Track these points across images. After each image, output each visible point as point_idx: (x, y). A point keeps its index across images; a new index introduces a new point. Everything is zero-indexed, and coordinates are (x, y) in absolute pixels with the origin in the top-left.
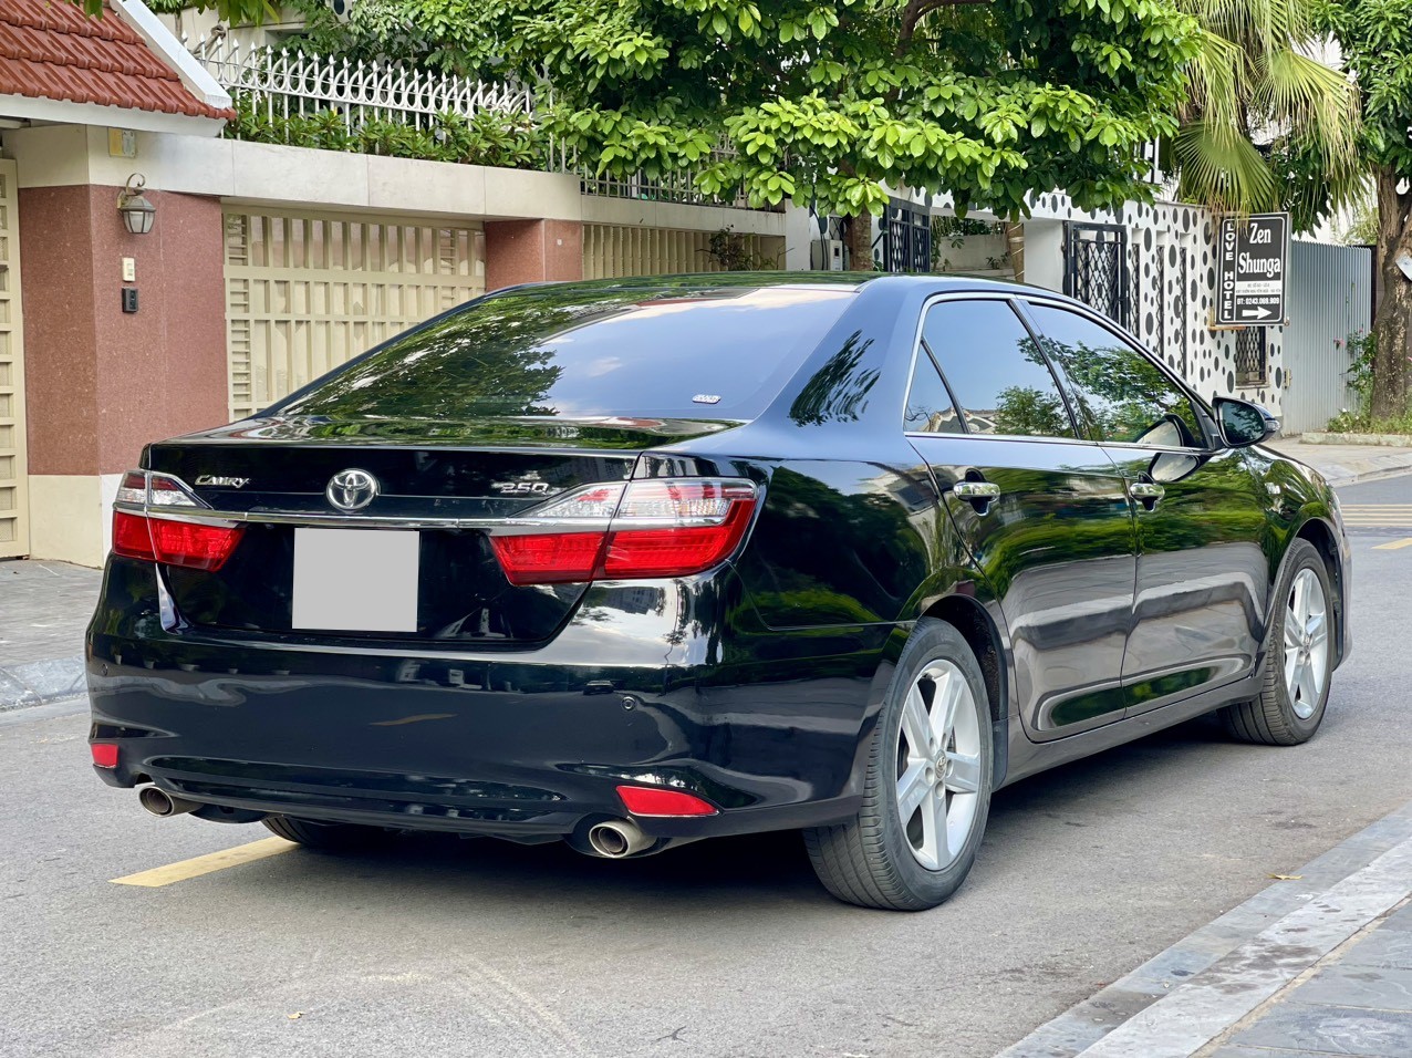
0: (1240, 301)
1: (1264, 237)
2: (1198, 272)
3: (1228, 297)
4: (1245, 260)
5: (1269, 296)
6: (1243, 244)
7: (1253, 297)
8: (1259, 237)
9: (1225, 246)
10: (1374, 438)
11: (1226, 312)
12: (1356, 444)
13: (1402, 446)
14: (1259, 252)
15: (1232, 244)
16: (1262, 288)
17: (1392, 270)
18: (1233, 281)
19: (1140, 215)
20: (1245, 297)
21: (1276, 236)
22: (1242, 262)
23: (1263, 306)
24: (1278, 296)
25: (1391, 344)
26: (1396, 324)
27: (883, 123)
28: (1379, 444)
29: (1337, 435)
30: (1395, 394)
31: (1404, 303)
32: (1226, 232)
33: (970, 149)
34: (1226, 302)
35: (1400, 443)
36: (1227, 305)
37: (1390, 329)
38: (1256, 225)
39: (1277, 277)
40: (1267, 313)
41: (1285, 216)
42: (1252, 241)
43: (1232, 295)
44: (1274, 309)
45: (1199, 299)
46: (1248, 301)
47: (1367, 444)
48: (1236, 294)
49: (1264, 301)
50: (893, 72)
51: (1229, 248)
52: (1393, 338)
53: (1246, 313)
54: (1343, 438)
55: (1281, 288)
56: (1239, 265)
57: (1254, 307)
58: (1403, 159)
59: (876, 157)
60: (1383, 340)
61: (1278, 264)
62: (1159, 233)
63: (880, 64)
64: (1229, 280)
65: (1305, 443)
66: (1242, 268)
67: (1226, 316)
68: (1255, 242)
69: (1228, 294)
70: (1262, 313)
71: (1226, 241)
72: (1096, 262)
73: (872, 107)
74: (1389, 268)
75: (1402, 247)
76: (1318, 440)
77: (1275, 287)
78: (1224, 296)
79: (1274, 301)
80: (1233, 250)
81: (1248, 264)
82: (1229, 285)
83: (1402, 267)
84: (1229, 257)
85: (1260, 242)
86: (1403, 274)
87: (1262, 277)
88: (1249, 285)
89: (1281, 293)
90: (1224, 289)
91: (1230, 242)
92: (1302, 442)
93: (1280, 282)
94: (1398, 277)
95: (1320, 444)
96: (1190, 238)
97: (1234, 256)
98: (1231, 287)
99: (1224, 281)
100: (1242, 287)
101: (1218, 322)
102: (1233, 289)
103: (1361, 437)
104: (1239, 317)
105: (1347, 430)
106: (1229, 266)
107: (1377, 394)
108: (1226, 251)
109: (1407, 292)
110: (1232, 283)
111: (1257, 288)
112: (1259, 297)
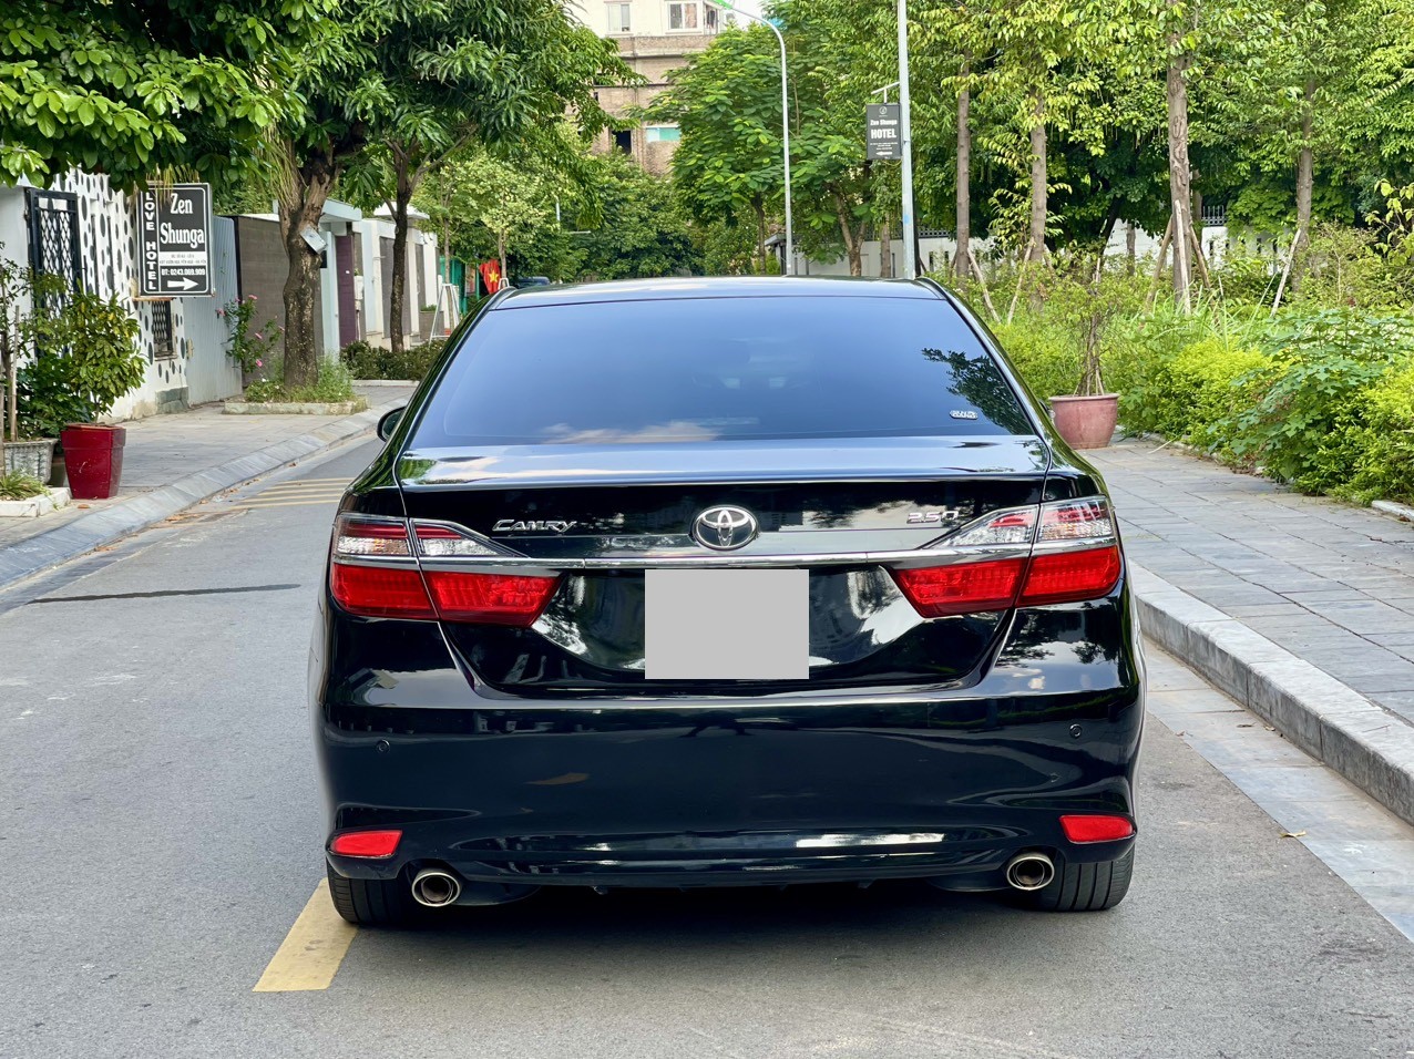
0: (164, 272)
1: (186, 207)
2: (121, 242)
3: (152, 268)
4: (167, 230)
5: (194, 267)
6: (165, 215)
7: (177, 268)
8: (180, 207)
9: (145, 216)
10: (295, 406)
11: (151, 283)
12: (278, 413)
13: (324, 414)
14: (181, 222)
15: (152, 214)
16: (187, 259)
17: (297, 242)
18: (156, 251)
19: (77, 183)
20: (169, 268)
21: (198, 206)
22: (164, 232)
23: (189, 277)
24: (204, 267)
25: (301, 315)
26: (305, 295)
27: (40, 88)
28: (301, 412)
29: (259, 404)
30: (307, 363)
31: (311, 275)
32: (145, 201)
33: (137, 121)
34: (150, 273)
35: (320, 412)
36: (151, 275)
37: (299, 300)
38: (176, 195)
39: (201, 248)
40: (194, 284)
41: (205, 187)
42: (172, 211)
43: (156, 266)
44: (200, 280)
45: (124, 270)
46: (173, 272)
47: (289, 413)
48: (160, 265)
49: (189, 272)
50: (31, 32)
51: (150, 217)
52: (302, 308)
53: (171, 284)
54: (266, 408)
55: (206, 259)
56: (161, 235)
57: (179, 278)
58: (314, 135)
59: (36, 125)
60: (293, 310)
61: (202, 235)
62: (92, 201)
63: (20, 24)
64: (152, 250)
65: (229, 413)
66: (164, 238)
67: (151, 287)
68: (176, 212)
69: (151, 264)
70: (188, 284)
71: (145, 210)
72: (50, 232)
73: (26, 70)
74: (294, 240)
75: (305, 220)
76: (241, 410)
77: (200, 258)
78: (148, 266)
79: (200, 272)
80: (154, 220)
81: (171, 235)
82: (152, 255)
83: (308, 240)
84: (149, 226)
85: (182, 212)
86: (308, 246)
87: (185, 247)
88: (173, 256)
89: (206, 264)
90: (147, 260)
91: (150, 212)
92: (224, 413)
93: (205, 253)
94: (303, 250)
95: (243, 414)
96: (113, 206)
97: (155, 227)
98: (154, 258)
99: (146, 251)
100: (166, 258)
101: (143, 293)
102: (156, 260)
103: (281, 406)
104: (165, 287)
105: (267, 399)
106: (151, 236)
107: (290, 363)
108: (146, 220)
109: (312, 264)
110: (155, 254)
111: (181, 259)
112: (183, 268)
